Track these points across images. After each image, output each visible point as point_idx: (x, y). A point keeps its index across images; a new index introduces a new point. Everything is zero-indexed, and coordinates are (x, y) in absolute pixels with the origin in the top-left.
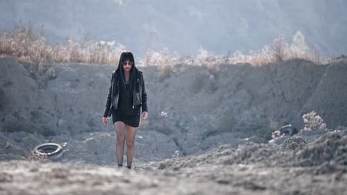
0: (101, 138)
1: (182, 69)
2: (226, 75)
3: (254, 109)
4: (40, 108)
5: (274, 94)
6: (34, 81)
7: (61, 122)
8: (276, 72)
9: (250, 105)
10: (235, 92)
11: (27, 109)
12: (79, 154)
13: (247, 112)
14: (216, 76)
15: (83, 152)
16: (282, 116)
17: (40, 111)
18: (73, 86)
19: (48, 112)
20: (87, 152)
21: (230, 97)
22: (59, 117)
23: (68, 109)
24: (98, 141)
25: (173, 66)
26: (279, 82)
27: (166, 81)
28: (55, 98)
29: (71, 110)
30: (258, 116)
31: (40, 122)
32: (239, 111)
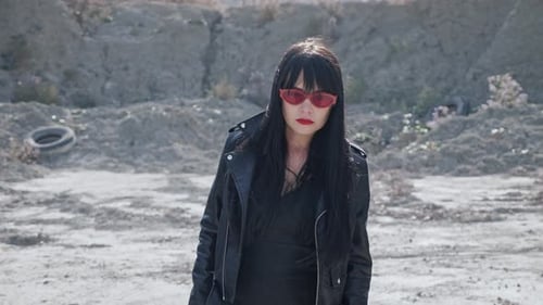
0: (143, 116)
1: (291, 10)
2: (353, 17)
3: (394, 67)
4: (81, 65)
5: (425, 44)
6: (78, 25)
7: (109, 85)
8: (427, 11)
9: (388, 61)
10: (366, 42)
11: (59, 66)
12: (103, 145)
13: (383, 72)
14: (339, 20)
15: (110, 141)
16: (439, 79)
17: (80, 69)
18: (134, 34)
19: (90, 71)
20: (117, 140)
21: (359, 48)
22: (108, 79)
23: (122, 66)
24: (138, 121)
25: (278, 6)
26: (433, 26)
27: (267, 26)
28: (106, 49)
29: (126, 69)
30: (401, 78)
31: (76, 86)
32: (372, 71)
